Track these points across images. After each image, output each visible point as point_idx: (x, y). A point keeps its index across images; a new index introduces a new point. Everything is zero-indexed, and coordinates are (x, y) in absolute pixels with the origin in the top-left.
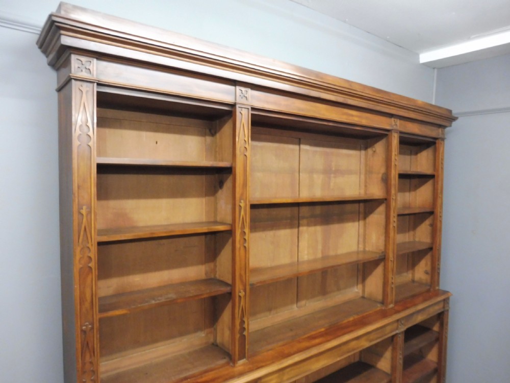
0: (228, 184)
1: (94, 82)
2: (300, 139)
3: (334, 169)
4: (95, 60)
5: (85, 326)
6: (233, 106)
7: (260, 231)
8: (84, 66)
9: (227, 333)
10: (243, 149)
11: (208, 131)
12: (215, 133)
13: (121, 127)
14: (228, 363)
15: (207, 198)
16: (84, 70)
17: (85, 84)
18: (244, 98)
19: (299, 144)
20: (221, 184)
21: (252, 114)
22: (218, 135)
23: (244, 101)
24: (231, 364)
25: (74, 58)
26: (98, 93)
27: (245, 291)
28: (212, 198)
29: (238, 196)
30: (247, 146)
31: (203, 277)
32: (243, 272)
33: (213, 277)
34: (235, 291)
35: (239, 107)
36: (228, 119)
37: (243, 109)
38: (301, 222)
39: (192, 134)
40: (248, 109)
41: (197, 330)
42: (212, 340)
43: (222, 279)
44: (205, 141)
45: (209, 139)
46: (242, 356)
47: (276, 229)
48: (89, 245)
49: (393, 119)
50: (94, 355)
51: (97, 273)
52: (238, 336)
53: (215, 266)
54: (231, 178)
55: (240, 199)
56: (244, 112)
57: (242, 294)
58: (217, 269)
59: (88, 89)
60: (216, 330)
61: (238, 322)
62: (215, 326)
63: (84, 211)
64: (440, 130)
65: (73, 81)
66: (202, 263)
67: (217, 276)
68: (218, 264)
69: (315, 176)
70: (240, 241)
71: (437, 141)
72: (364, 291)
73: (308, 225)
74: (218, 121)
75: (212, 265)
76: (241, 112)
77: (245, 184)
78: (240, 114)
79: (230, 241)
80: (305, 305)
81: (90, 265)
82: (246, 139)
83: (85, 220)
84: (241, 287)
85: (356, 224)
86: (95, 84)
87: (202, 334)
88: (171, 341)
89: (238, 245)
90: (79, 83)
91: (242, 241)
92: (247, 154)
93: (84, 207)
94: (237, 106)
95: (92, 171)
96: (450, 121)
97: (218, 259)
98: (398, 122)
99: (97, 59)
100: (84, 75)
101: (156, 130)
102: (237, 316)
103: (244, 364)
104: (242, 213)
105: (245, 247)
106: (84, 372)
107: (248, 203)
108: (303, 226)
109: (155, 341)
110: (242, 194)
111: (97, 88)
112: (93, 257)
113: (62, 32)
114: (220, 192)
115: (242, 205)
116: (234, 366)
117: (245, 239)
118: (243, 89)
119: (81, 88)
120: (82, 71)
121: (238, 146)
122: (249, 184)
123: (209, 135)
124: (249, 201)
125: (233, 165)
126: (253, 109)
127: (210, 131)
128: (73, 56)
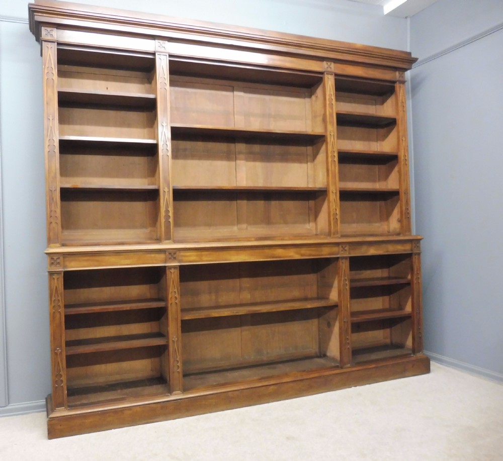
2: (233, 87)
3: (273, 114)
4: (55, 29)
6: (153, 54)
7: (196, 159)
8: (49, 33)
10: (163, 84)
13: (82, 78)
16: (49, 35)
17: (50, 44)
18: (163, 48)
19: (233, 91)
21: (170, 60)
25: (43, 29)
26: (58, 50)
27: (169, 188)
29: (159, 117)
30: (166, 82)
35: (158, 54)
37: (162, 56)
38: (237, 156)
39: (134, 83)
40: (166, 55)
41: (142, 227)
46: (168, 237)
47: (212, 160)
48: (54, 139)
49: (325, 62)
52: (163, 221)
56: (163, 58)
57: (166, 190)
59: (52, 46)
61: (163, 210)
62: (156, 226)
63: (51, 118)
64: (397, 73)
65: (43, 42)
66: (145, 177)
69: (252, 119)
70: (163, 150)
71: (396, 85)
72: (316, 229)
73: (247, 160)
74: (153, 72)
76: (161, 58)
77: (166, 109)
78: (160, 60)
80: (247, 228)
81: (55, 151)
82: (166, 77)
83: (51, 123)
84: (165, 185)
85: (304, 166)
86: (56, 43)
87: (147, 231)
89: (161, 153)
90: (46, 43)
91: (165, 151)
92: (167, 88)
93: (51, 116)
94: (156, 54)
96: (410, 63)
98: (333, 65)
99: (57, 28)
100: (49, 38)
101: (106, 80)
102: (162, 205)
103: (169, 243)
105: (168, 156)
107: (168, 123)
108: (240, 160)
110: (164, 117)
111: (57, 46)
112: (56, 146)
113: (35, 14)
115: (164, 124)
116: (161, 243)
117: (167, 150)
118: (161, 42)
119: (48, 46)
121: (159, 82)
125: (156, 96)
126: (170, 56)
127: (148, 79)
128: (43, 28)
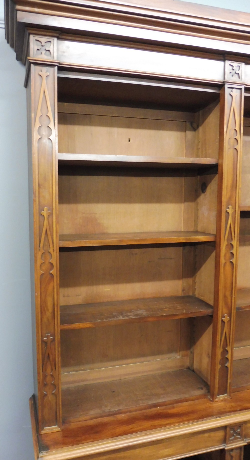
0: (212, 187)
1: (55, 66)
4: (55, 39)
5: (46, 337)
6: (220, 86)
8: (44, 48)
9: (206, 361)
10: (233, 140)
11: (188, 124)
12: (198, 127)
13: (91, 123)
14: (205, 396)
15: (186, 204)
16: (44, 52)
17: (45, 69)
18: (237, 76)
20: (204, 187)
21: (246, 97)
22: (201, 129)
23: (235, 79)
24: (209, 397)
25: (33, 39)
26: (60, 80)
27: (230, 315)
28: (192, 204)
29: (224, 199)
30: (238, 137)
31: (180, 293)
32: (228, 294)
33: (191, 294)
34: (217, 314)
35: (229, 88)
36: (215, 107)
37: (234, 90)
39: (170, 129)
40: (241, 89)
41: (170, 351)
42: (188, 364)
43: (202, 298)
44: (186, 137)
45: (190, 134)
46: (223, 390)
48: (51, 250)
50: (55, 369)
51: (58, 282)
52: (219, 367)
53: (195, 283)
54: (217, 177)
55: (228, 204)
56: (236, 93)
57: (226, 319)
58: (196, 287)
59: (48, 74)
60: (192, 353)
61: (219, 351)
62: (192, 350)
63: (45, 213)
65: (32, 65)
66: (179, 278)
67: (197, 294)
68: (197, 280)
70: (225, 256)
74: (201, 112)
75: (190, 281)
76: (231, 93)
77: (234, 186)
78: (230, 97)
79: (214, 254)
81: (51, 272)
82: (237, 128)
83: (46, 222)
84: (225, 311)
86: (56, 68)
87: (177, 356)
88: (143, 359)
89: (222, 260)
90: (38, 68)
91: (229, 255)
92: (238, 147)
93: (45, 209)
94: (226, 86)
95: (54, 169)
97: (198, 275)
99: (59, 38)
100: (44, 57)
101: (129, 126)
102: (218, 344)
103: (224, 400)
104: (230, 221)
105: (232, 263)
106: (45, 385)
107: (237, 209)
109: (125, 357)
110: (230, 198)
111: (58, 73)
112: (54, 263)
113: (18, 7)
114: (202, 196)
115: (230, 211)
116: (212, 401)
117: (232, 254)
118: (235, 64)
119: (40, 73)
120: (42, 54)
121: (226, 137)
122: (239, 185)
123: (190, 130)
124: (239, 207)
125: (220, 162)
126: (247, 89)
127: (191, 124)
128: (32, 37)
